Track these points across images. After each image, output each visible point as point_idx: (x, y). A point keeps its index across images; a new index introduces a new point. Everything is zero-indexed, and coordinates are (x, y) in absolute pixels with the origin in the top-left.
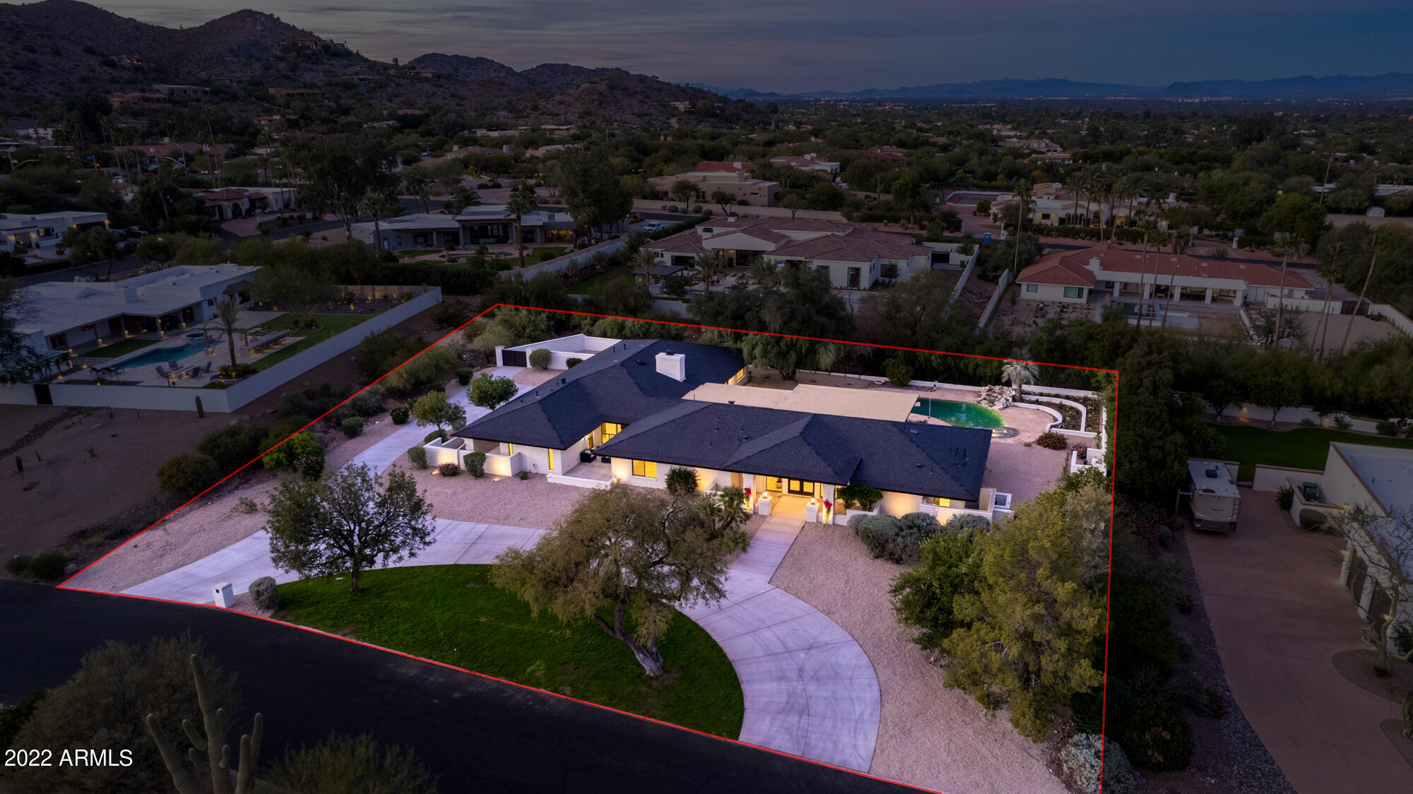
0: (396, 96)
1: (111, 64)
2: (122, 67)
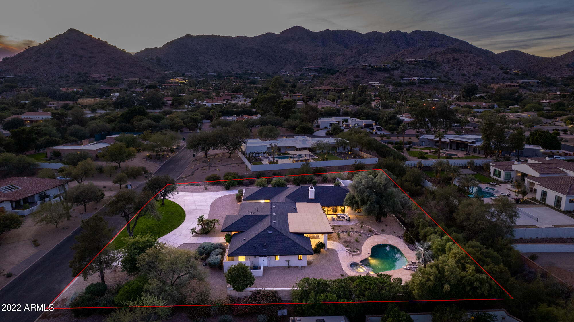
1: (507, 73)
2: (511, 74)
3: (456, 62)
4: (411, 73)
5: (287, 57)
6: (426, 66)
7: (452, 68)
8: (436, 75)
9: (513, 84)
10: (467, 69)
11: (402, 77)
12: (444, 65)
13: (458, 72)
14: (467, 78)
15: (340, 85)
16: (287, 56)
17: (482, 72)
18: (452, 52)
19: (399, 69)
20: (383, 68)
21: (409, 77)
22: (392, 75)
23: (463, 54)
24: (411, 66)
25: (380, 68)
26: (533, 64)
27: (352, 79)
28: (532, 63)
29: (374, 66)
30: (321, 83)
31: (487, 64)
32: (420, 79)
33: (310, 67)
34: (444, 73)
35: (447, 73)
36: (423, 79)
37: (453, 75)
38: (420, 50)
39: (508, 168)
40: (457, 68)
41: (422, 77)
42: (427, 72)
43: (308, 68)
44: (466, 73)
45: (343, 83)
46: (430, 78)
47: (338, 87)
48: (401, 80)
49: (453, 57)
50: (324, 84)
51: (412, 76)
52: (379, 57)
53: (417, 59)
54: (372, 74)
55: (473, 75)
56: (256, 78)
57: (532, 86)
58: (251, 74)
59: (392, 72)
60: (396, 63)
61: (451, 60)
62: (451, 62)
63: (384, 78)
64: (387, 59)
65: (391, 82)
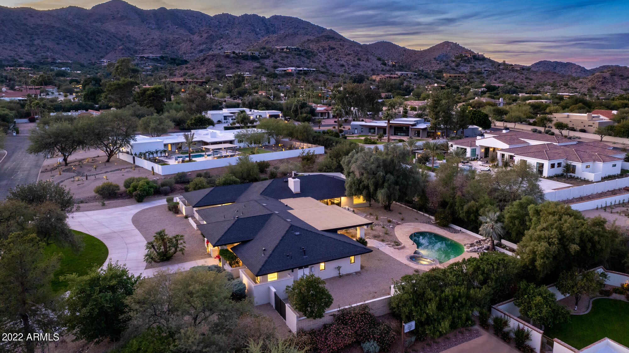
0: (499, 78)
1: (385, 64)
2: (389, 65)
3: (332, 51)
4: (285, 62)
5: (107, 41)
6: (300, 55)
7: (328, 57)
8: (313, 66)
9: (393, 76)
10: (345, 59)
11: (275, 67)
12: (319, 54)
13: (336, 61)
14: (347, 69)
15: (199, 77)
16: (109, 40)
17: (361, 63)
18: (327, 40)
19: (270, 58)
20: (251, 56)
21: (285, 68)
22: (263, 64)
23: (339, 43)
24: (284, 55)
25: (247, 55)
26: (404, 57)
27: (214, 69)
28: (403, 55)
29: (239, 53)
30: (171, 75)
31: (365, 54)
32: (298, 69)
33: (146, 55)
34: (321, 64)
35: (324, 63)
36: (301, 69)
37: (331, 66)
38: (287, 37)
39: (472, 145)
40: (334, 58)
41: (299, 67)
42: (303, 62)
43: (143, 57)
44: (345, 64)
45: (203, 74)
46: (308, 68)
47: (197, 79)
48: (275, 71)
49: (329, 46)
50: (175, 75)
51: (286, 66)
52: (238, 44)
53: (289, 47)
54: (238, 63)
55: (353, 66)
56: (63, 69)
57: (410, 78)
58: (53, 63)
59: (261, 60)
60: (265, 50)
61: (326, 49)
62: (327, 51)
63: (253, 68)
64: (248, 47)
65: (263, 73)
